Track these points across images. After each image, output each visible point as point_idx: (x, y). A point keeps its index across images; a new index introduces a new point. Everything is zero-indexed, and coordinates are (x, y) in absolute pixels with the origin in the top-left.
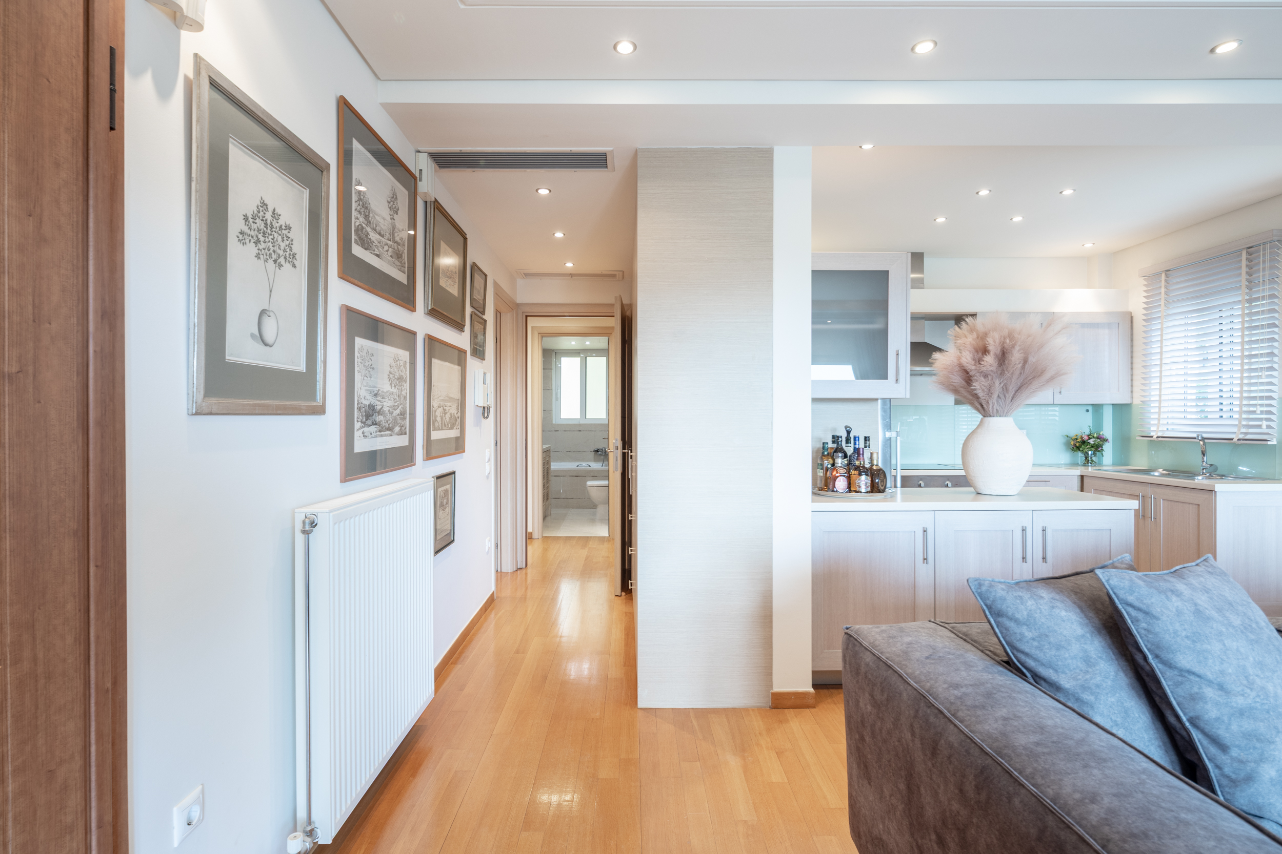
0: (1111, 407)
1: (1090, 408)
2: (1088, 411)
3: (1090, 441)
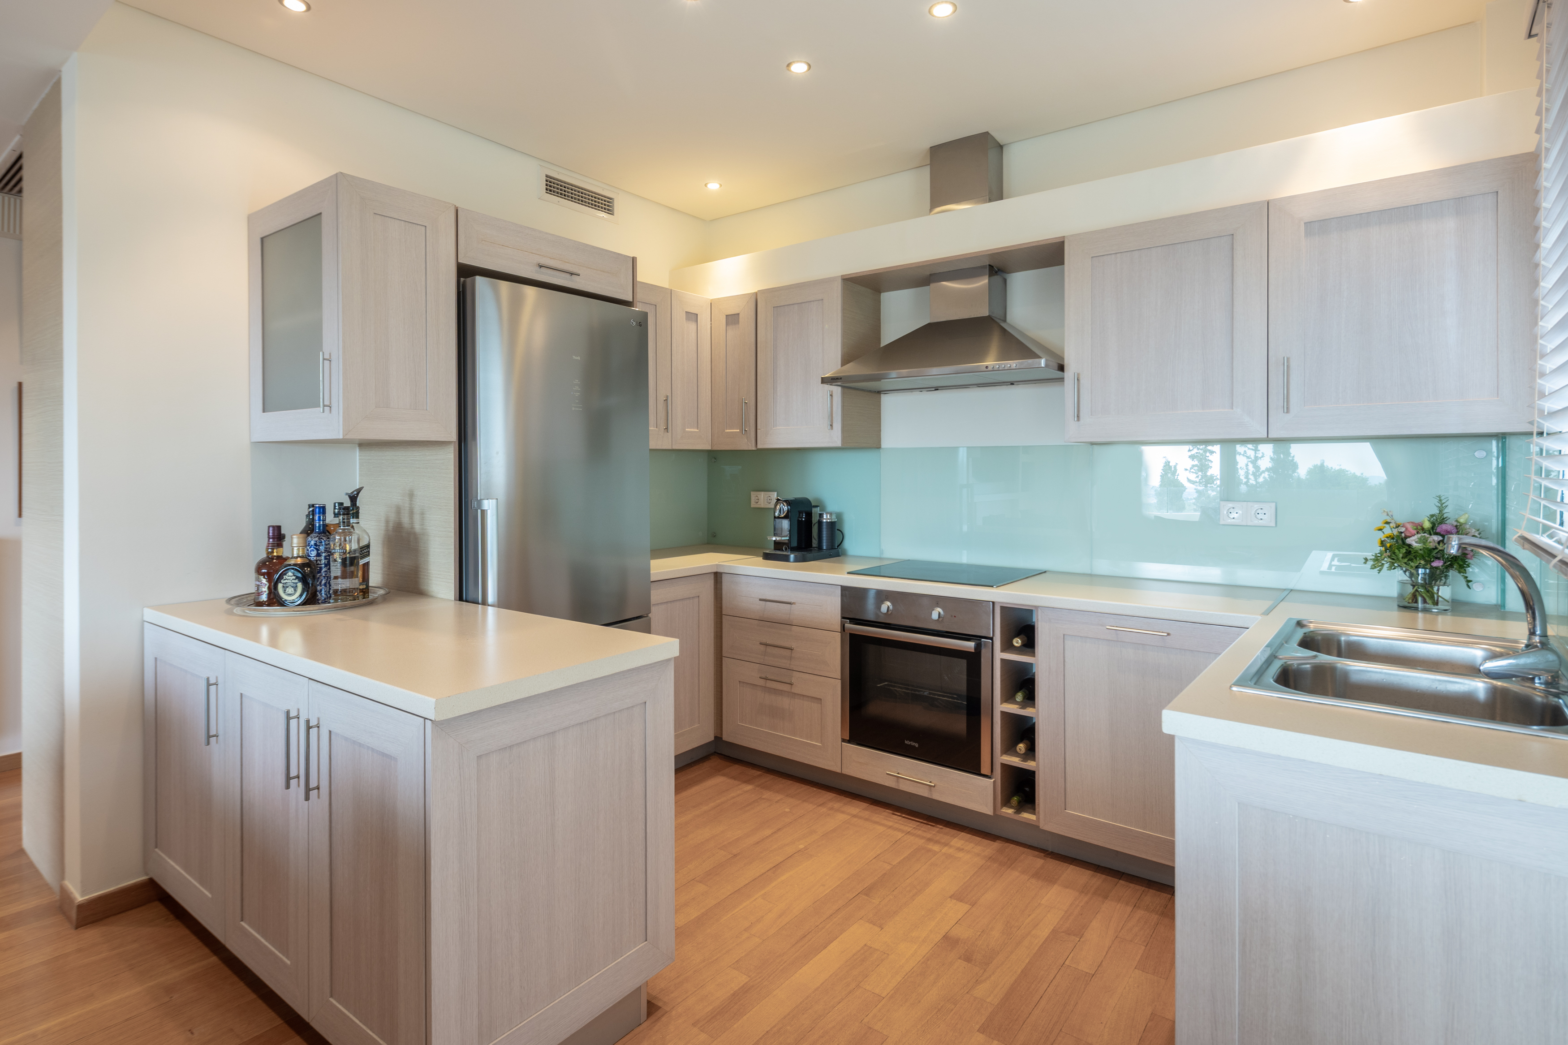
3: (1412, 541)
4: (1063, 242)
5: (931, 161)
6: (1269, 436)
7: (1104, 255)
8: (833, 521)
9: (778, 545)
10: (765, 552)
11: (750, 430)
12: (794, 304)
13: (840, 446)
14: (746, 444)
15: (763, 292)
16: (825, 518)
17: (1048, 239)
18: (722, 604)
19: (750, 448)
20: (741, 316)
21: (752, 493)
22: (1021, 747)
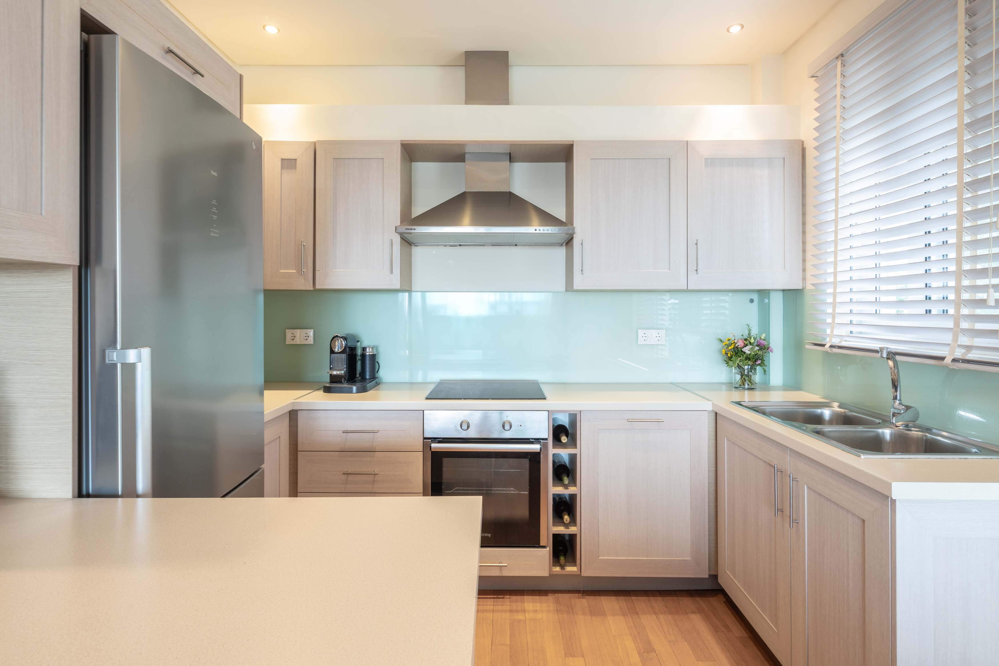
0: (781, 294)
1: (755, 297)
2: (752, 301)
3: (746, 349)
4: (573, 145)
5: (466, 62)
6: (688, 289)
7: (598, 159)
8: (374, 353)
9: (334, 379)
10: (325, 385)
11: (307, 271)
12: (354, 159)
13: (399, 288)
14: (304, 284)
15: (322, 142)
16: (368, 351)
17: (563, 141)
18: (297, 441)
19: (308, 288)
20: (298, 162)
21: (287, 331)
22: (567, 518)
